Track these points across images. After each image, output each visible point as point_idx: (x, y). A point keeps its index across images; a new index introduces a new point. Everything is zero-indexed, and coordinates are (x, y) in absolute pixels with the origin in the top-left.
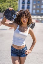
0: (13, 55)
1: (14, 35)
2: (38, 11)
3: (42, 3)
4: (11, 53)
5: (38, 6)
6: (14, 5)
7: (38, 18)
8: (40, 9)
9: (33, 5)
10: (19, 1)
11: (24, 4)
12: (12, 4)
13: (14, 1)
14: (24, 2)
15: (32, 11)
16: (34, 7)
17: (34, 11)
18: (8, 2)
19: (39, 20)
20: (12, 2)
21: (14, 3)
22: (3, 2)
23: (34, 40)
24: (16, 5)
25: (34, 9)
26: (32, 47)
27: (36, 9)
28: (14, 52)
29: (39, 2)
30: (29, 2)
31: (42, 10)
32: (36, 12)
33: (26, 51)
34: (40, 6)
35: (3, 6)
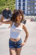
0: (11, 47)
1: (11, 30)
2: (32, 12)
3: (35, 5)
4: (9, 45)
5: (32, 7)
6: (12, 7)
7: (32, 18)
8: (34, 10)
9: (28, 7)
10: (16, 4)
11: (20, 6)
12: (10, 7)
13: (12, 4)
14: (20, 5)
15: (27, 12)
16: (29, 8)
17: (29, 12)
18: (7, 5)
19: (33, 19)
20: (10, 5)
21: (12, 6)
22: (3, 5)
23: (27, 33)
24: (14, 7)
25: (29, 10)
26: (26, 40)
27: (30, 10)
28: (11, 44)
29: (32, 4)
30: (24, 5)
31: (35, 11)
32: (30, 13)
33: (21, 43)
34: (34, 8)
35: (3, 9)
